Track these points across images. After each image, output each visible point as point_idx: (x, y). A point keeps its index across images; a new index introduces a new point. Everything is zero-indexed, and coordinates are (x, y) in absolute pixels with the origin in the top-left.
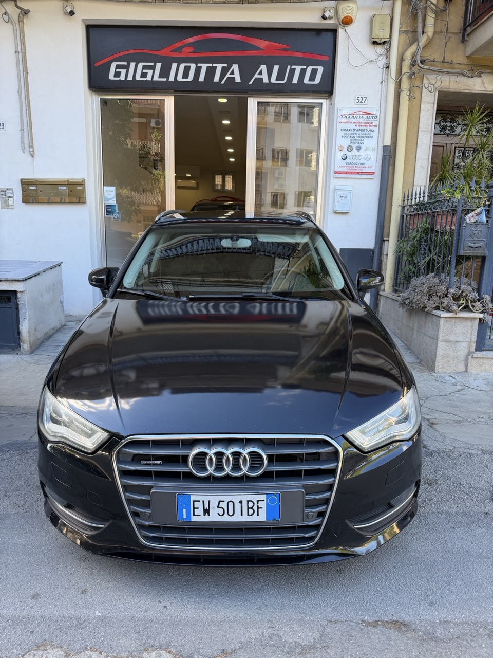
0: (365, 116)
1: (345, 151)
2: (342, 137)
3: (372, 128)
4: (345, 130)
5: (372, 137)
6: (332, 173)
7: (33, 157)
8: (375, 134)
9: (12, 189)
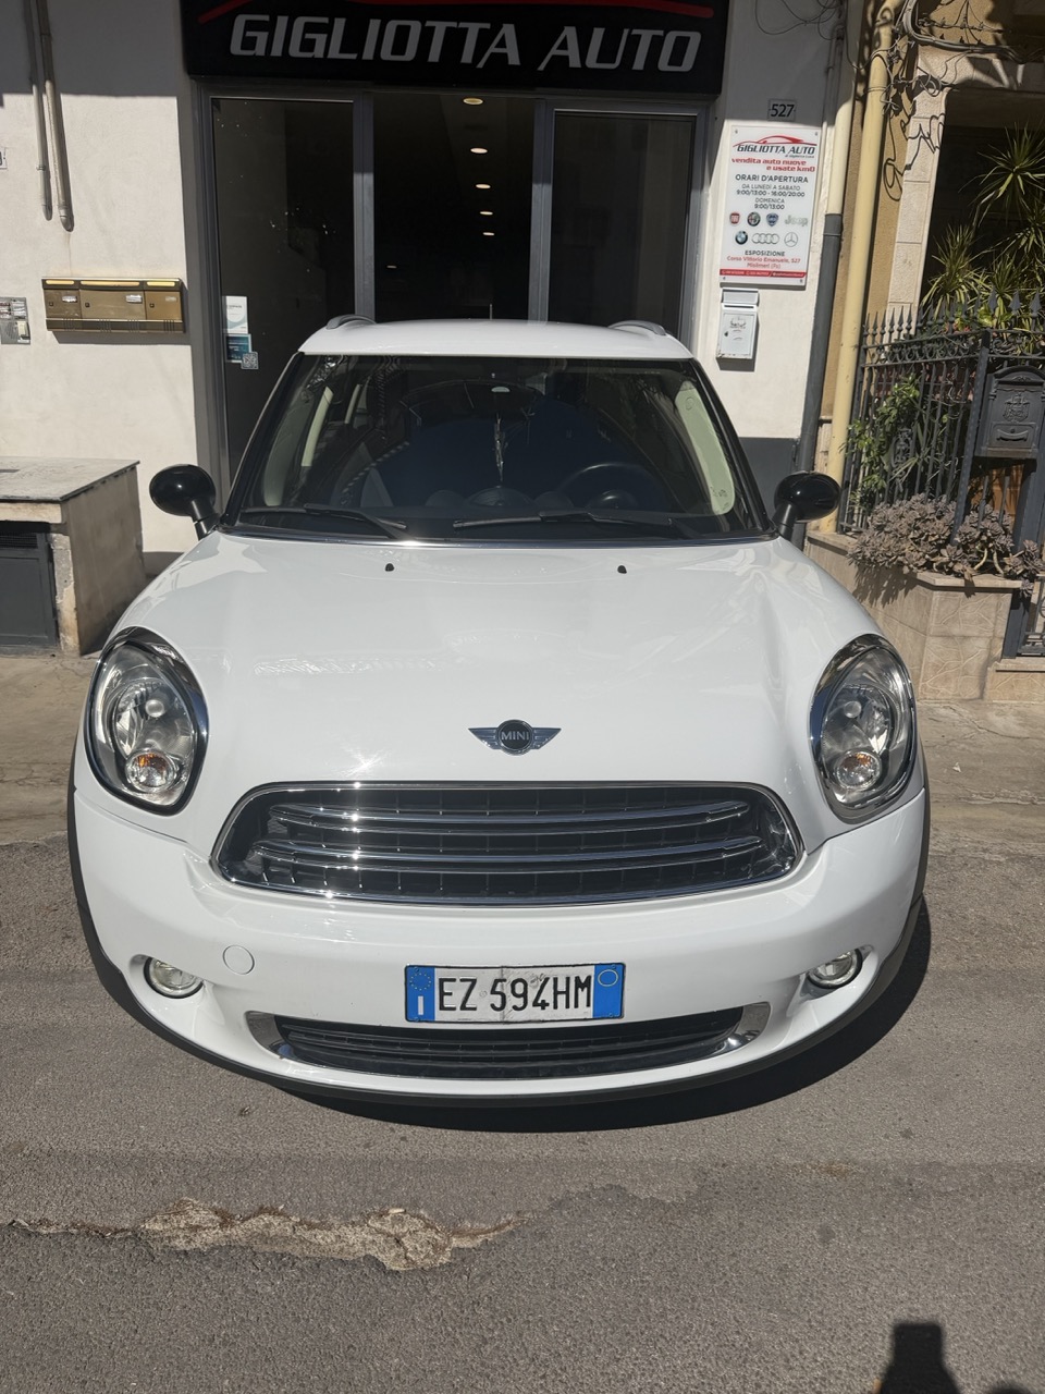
1: (743, 225)
2: (738, 192)
3: (804, 174)
4: (743, 177)
5: (802, 195)
7: (69, 228)
8: (808, 188)
9: (24, 300)
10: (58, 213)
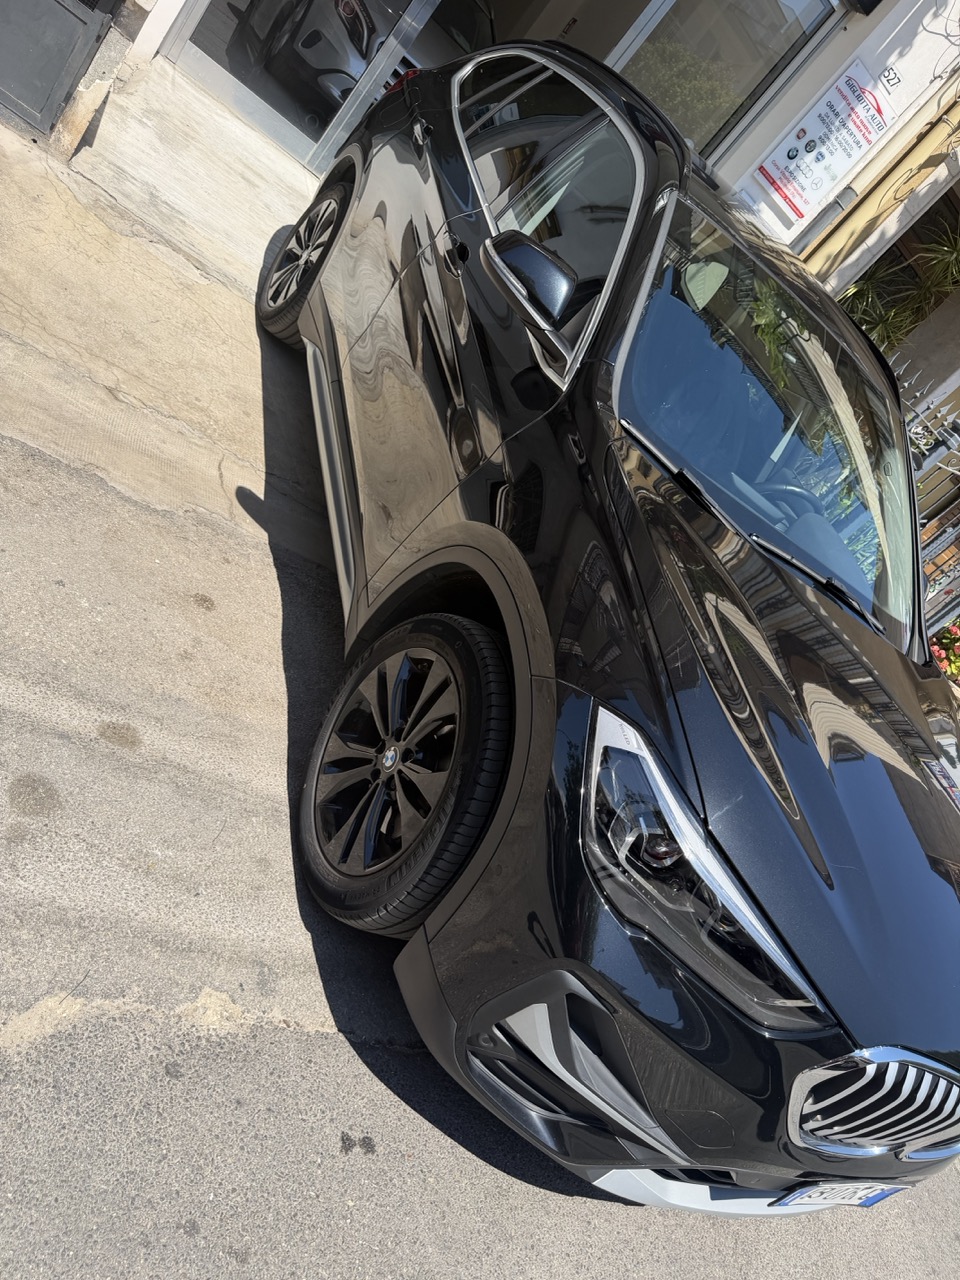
0: (873, 111)
1: (801, 144)
2: (820, 116)
3: (863, 142)
4: (831, 107)
5: (849, 156)
6: (756, 164)
8: (857, 153)
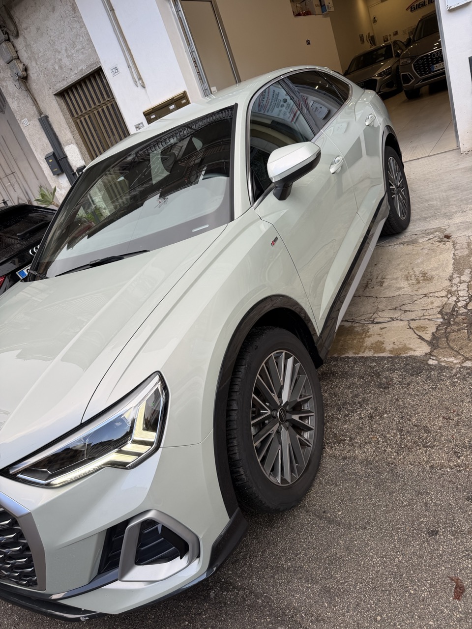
7: (144, 87)
9: (142, 123)
10: (139, 82)
